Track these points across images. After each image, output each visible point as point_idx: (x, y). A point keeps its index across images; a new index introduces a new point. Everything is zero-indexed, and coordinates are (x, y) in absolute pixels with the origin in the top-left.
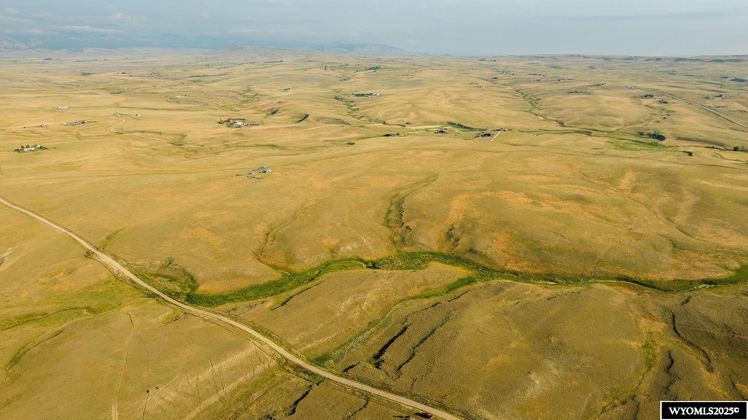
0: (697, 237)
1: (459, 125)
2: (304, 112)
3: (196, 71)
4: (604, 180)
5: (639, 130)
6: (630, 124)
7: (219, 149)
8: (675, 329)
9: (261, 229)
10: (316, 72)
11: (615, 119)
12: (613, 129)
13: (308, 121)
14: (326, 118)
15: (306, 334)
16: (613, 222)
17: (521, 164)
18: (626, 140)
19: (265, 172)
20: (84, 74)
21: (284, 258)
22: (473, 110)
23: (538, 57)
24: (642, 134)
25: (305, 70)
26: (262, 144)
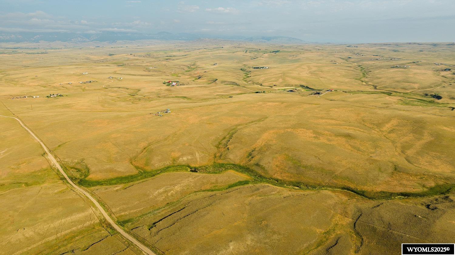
0: (415, 165)
1: (307, 87)
2: (215, 78)
3: (171, 54)
4: (374, 124)
5: (425, 92)
6: (423, 88)
7: (154, 98)
8: (355, 224)
9: (143, 145)
10: (239, 54)
11: (413, 85)
12: (409, 91)
13: (216, 83)
14: (227, 81)
15: (125, 206)
16: (362, 152)
17: (325, 112)
18: (414, 98)
19: (167, 112)
20: (110, 55)
21: (144, 162)
22: (321, 78)
23: (387, 45)
24: (427, 95)
25: (234, 53)
26: (179, 96)
